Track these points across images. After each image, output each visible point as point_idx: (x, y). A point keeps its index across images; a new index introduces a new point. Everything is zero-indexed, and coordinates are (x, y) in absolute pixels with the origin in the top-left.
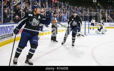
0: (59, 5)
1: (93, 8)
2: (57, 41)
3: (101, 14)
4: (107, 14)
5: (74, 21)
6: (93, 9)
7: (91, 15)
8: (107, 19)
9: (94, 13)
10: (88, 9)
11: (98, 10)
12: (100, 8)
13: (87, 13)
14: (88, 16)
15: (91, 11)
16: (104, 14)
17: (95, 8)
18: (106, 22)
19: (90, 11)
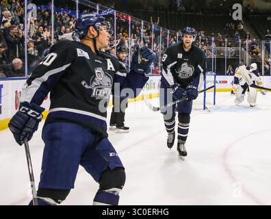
0: (131, 27)
1: (227, 37)
2: (128, 128)
3: (247, 54)
4: (263, 52)
5: (185, 64)
6: (226, 40)
7: (222, 54)
8: (263, 65)
9: (229, 49)
10: (213, 39)
11: (240, 41)
12: (244, 37)
13: (210, 50)
14: (213, 57)
15: (220, 46)
16: (257, 53)
17: (233, 37)
18: (261, 75)
19: (219, 44)
